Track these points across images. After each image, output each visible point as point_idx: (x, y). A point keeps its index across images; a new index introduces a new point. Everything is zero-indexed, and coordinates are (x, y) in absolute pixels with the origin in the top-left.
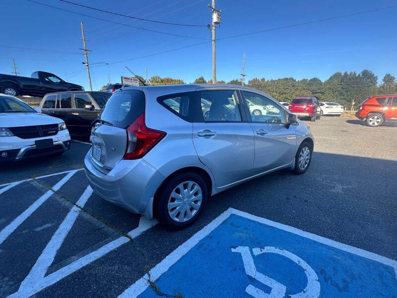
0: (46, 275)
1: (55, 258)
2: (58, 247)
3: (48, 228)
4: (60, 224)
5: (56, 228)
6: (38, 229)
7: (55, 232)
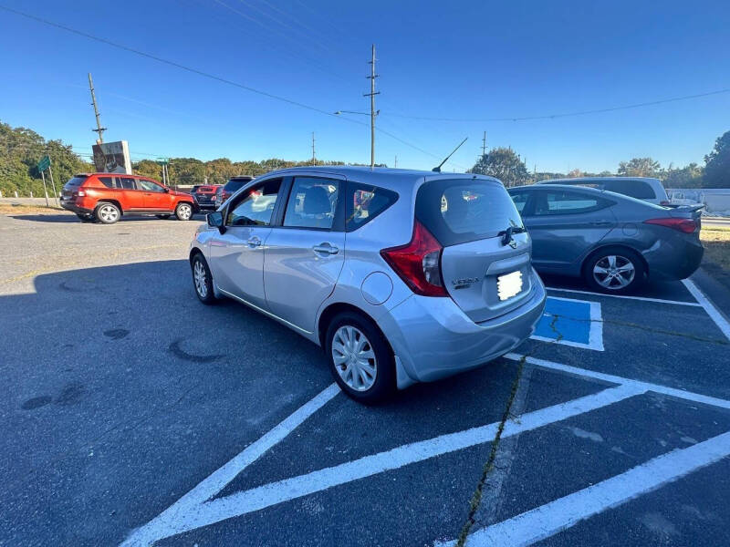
0: (620, 385)
1: (602, 390)
2: (590, 397)
3: (582, 428)
4: (563, 422)
5: (574, 421)
6: (596, 438)
7: (580, 415)
